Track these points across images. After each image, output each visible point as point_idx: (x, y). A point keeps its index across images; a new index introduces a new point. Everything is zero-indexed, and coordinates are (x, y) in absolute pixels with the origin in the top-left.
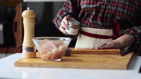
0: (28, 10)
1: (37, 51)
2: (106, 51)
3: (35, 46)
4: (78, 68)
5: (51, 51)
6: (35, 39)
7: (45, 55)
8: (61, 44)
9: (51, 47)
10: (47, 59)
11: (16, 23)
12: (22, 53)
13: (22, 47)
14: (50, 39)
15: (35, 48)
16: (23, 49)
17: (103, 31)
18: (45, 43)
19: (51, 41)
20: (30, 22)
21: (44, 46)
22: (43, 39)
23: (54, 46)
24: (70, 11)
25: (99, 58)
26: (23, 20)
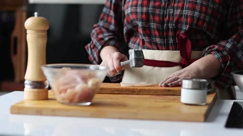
0: (36, 16)
1: (50, 88)
2: (169, 90)
3: (46, 80)
4: (120, 118)
5: (73, 87)
6: (47, 67)
7: (63, 95)
8: (92, 76)
9: (74, 80)
10: (67, 101)
11: (16, 39)
12: (23, 90)
13: (25, 80)
14: (72, 68)
15: (47, 82)
16: (26, 84)
17: (163, 54)
18: (63, 74)
19: (75, 71)
20: (39, 37)
21: (62, 80)
22: (61, 67)
23: (79, 79)
24: (112, 27)
25: (156, 102)
26: (26, 34)
